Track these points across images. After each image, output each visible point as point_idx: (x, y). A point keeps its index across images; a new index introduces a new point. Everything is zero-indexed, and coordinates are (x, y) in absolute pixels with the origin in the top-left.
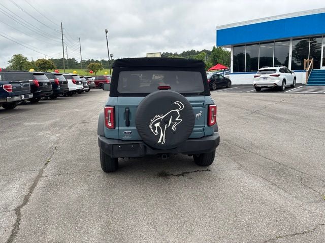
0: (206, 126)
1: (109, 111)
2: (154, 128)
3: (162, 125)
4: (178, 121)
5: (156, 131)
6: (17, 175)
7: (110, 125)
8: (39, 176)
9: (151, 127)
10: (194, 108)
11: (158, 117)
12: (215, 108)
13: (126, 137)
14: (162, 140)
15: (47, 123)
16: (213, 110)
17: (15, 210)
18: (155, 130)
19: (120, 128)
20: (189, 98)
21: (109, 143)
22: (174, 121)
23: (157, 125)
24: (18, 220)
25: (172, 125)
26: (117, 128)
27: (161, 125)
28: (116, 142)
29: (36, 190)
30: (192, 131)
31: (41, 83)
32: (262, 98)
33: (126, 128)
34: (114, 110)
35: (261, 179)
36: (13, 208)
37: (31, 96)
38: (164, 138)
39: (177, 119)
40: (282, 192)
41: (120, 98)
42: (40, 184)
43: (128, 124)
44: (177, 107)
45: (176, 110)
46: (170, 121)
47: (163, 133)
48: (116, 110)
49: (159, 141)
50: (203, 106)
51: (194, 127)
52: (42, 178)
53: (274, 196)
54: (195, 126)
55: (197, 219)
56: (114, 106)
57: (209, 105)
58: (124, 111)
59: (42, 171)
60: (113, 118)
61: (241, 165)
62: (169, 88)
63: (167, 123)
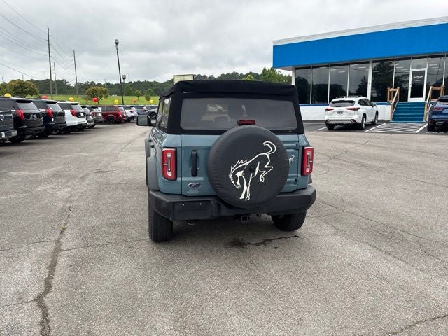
0: (299, 175)
1: (169, 155)
2: (235, 178)
3: (246, 175)
4: (267, 169)
5: (238, 183)
6: (23, 249)
7: (170, 174)
8: (58, 250)
9: (231, 176)
10: (288, 150)
11: (241, 164)
12: (312, 150)
13: (191, 192)
14: (245, 196)
15: (45, 173)
16: (309, 153)
17: (35, 300)
18: (236, 181)
19: (185, 179)
20: (282, 137)
21: (168, 201)
22: (262, 168)
23: (240, 174)
24: (45, 315)
25: (259, 174)
26: (179, 179)
27: (244, 174)
28: (178, 199)
29: (58, 270)
30: (285, 182)
31: (27, 115)
32: (338, 138)
33: (192, 179)
34: (175, 153)
35: (369, 247)
36: (32, 298)
37: (15, 133)
38: (248, 193)
39: (266, 166)
40: (402, 264)
41: (184, 136)
42: (62, 261)
43: (195, 174)
44: (267, 149)
45: (266, 154)
46: (257, 169)
47: (248, 186)
48: (179, 154)
49: (242, 197)
50: (297, 148)
51: (287, 177)
52: (62, 253)
53: (394, 269)
54: (290, 175)
55: (303, 304)
56: (176, 148)
57: (303, 147)
58: (190, 155)
59: (58, 242)
60: (174, 165)
61: (337, 229)
62: (254, 123)
63: (254, 171)
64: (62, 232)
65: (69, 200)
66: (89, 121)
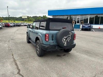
1: (47, 36)
5: (64, 42)
6: (5, 60)
7: (47, 40)
8: (15, 60)
11: (65, 37)
12: (76, 34)
13: (52, 44)
17: (18, 74)
21: (47, 46)
22: (69, 38)
23: (64, 40)
25: (68, 40)
26: (49, 41)
29: (19, 65)
33: (52, 41)
35: (86, 55)
41: (50, 31)
42: (18, 63)
44: (70, 34)
47: (66, 42)
48: (49, 35)
49: (65, 45)
52: (17, 61)
58: (52, 35)
59: (13, 58)
61: (77, 51)
62: (66, 28)
63: (67, 39)
64: (13, 55)
65: (9, 47)
66: (2, 27)
